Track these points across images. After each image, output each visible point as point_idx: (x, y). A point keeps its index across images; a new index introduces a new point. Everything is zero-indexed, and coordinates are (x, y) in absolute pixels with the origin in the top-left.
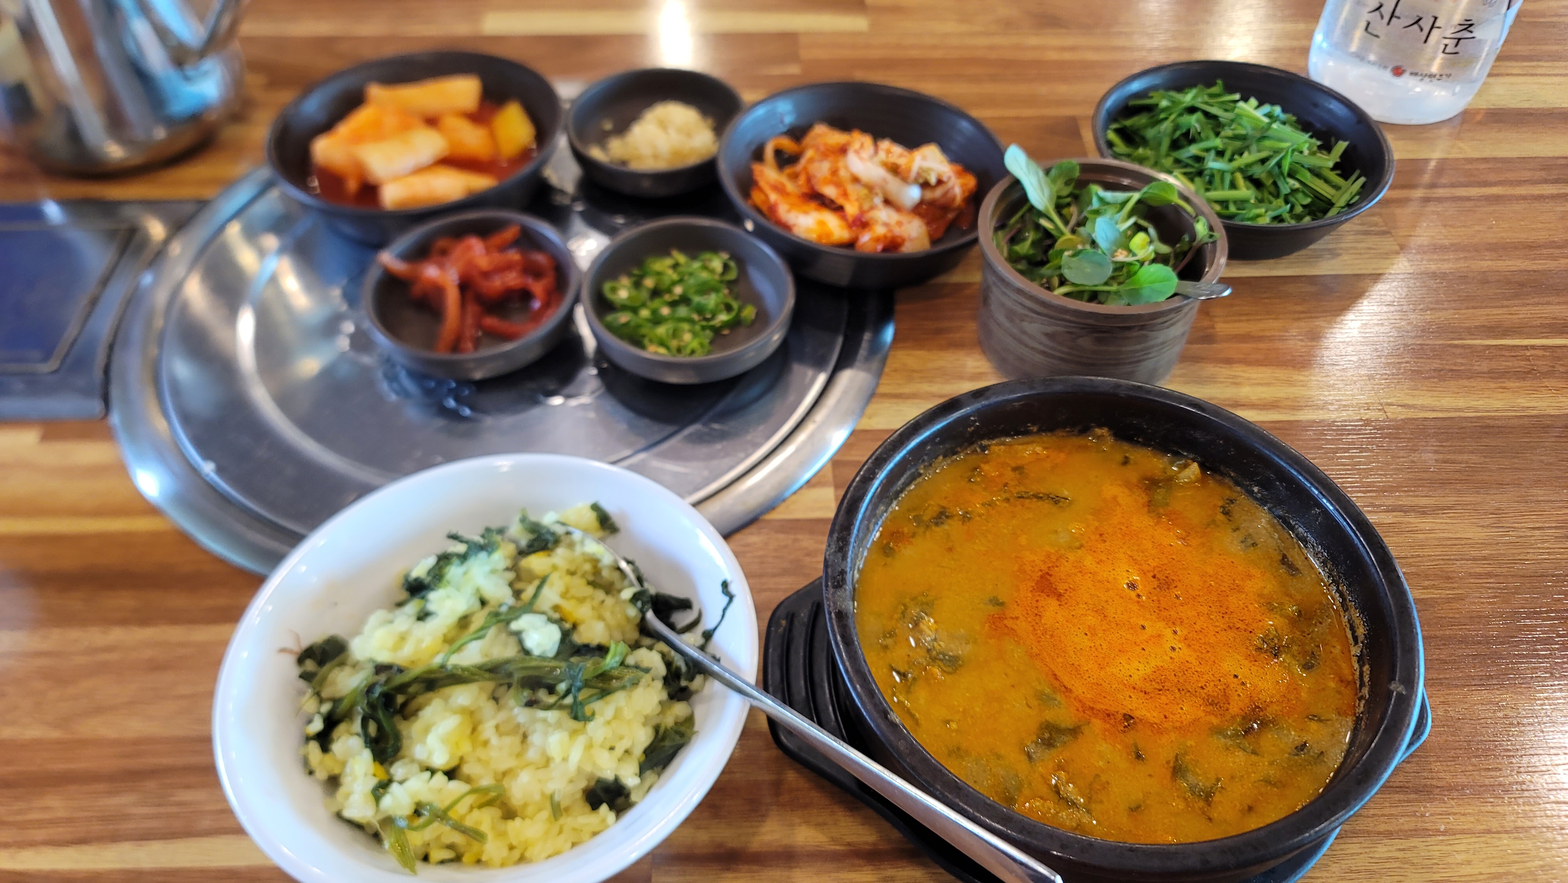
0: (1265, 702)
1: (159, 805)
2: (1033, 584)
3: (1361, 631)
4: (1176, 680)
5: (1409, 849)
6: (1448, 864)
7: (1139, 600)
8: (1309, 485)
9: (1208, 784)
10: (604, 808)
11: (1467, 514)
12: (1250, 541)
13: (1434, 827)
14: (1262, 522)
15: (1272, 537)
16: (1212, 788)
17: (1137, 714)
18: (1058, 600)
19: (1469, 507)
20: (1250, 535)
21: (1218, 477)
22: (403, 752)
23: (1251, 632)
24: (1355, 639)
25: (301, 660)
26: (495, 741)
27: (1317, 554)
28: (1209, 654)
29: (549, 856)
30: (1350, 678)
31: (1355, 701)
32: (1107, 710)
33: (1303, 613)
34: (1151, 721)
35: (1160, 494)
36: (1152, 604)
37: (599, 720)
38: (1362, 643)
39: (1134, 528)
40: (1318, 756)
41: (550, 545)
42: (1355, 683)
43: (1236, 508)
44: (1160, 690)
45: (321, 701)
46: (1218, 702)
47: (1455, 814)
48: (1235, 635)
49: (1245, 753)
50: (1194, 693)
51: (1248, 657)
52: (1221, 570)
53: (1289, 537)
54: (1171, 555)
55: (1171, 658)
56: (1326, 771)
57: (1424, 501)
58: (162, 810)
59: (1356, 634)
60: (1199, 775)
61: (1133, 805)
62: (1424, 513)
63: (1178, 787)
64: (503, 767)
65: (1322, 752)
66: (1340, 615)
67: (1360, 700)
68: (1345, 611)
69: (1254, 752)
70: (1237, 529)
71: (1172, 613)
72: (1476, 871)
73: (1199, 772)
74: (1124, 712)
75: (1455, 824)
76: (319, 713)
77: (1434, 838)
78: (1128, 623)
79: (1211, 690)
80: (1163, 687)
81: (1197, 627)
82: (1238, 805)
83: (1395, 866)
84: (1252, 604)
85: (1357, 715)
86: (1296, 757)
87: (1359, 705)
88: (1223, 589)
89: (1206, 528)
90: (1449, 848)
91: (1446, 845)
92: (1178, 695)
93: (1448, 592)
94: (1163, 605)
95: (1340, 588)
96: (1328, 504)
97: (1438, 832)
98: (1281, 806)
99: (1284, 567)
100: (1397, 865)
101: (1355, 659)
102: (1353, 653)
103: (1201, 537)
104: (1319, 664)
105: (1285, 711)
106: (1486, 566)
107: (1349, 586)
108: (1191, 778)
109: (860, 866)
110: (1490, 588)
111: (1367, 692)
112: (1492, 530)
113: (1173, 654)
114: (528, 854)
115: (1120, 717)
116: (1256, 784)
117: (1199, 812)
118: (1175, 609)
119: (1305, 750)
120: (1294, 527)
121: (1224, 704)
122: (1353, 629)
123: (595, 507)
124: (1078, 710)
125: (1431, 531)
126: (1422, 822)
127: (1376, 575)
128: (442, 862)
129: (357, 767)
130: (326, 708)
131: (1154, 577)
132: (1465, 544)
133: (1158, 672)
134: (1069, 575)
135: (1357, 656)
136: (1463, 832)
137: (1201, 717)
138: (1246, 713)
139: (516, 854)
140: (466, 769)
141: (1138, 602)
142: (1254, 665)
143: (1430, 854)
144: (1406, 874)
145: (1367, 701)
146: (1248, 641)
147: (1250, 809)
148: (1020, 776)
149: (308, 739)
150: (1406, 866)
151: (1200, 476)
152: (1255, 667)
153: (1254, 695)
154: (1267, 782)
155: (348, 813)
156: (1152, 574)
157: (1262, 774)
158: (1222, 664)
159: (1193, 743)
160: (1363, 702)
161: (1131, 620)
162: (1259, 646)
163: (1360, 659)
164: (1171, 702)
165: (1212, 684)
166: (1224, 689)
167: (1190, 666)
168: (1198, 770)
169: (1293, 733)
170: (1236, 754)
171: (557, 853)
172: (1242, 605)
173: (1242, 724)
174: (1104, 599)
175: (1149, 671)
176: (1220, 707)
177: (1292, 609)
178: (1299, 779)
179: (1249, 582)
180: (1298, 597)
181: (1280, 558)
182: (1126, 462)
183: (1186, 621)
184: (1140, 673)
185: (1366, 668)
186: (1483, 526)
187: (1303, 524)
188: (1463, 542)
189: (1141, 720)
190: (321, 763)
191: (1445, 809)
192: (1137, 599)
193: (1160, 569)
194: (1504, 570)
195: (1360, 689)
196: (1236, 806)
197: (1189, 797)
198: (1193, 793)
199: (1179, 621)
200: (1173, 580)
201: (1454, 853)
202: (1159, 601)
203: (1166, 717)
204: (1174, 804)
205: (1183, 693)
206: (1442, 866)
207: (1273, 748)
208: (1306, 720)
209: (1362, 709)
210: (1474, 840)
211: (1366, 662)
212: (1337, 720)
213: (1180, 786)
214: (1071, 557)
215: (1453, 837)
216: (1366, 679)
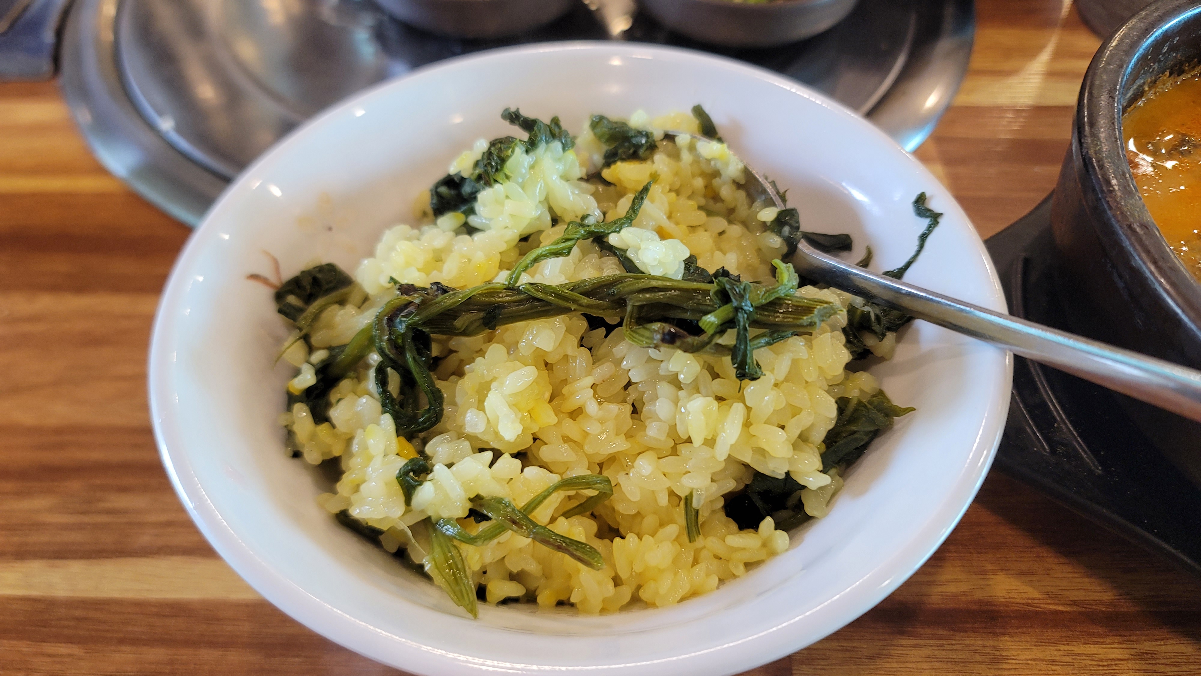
1: (84, 513)
10: (768, 523)
22: (446, 422)
25: (280, 296)
26: (592, 408)
29: (682, 600)
37: (768, 379)
41: (641, 152)
45: (311, 349)
58: (87, 519)
64: (605, 451)
76: (308, 362)
109: (1100, 636)
114: (644, 594)
123: (699, 111)
128: (506, 602)
129: (371, 442)
130: (319, 356)
139: (626, 592)
140: (545, 453)
149: (291, 399)
155: (356, 513)
171: (694, 594)
190: (313, 437)
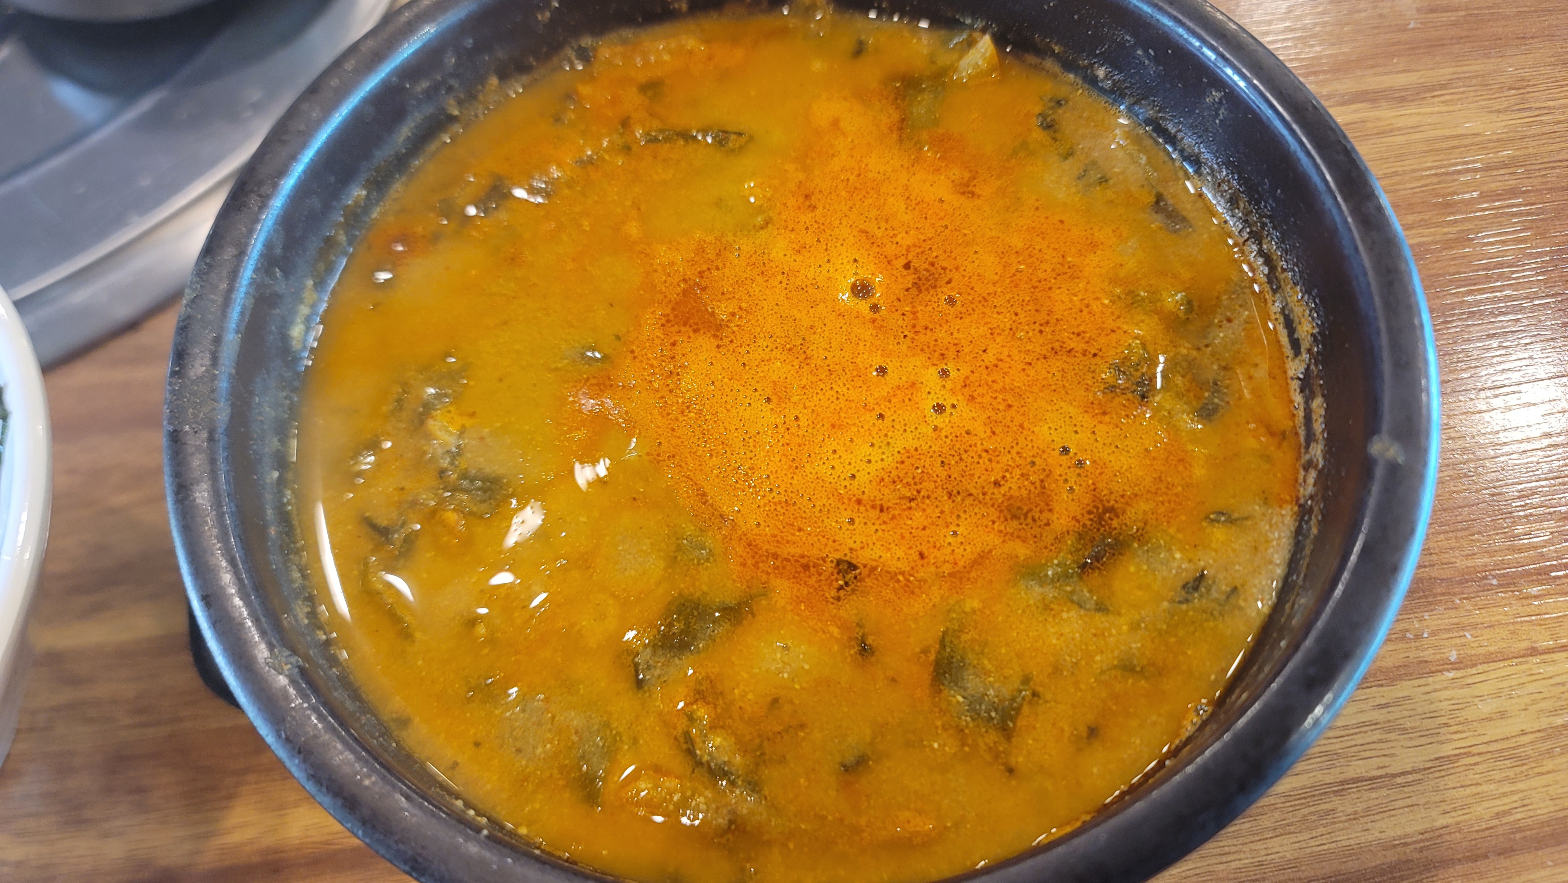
0: (1123, 496)
2: (668, 311)
3: (1306, 329)
4: (944, 475)
5: (1397, 703)
6: (1466, 722)
7: (877, 316)
8: (1197, 44)
9: (1006, 692)
11: (1472, 94)
12: (1094, 175)
13: (1438, 656)
14: (1115, 136)
15: (1136, 163)
16: (1013, 699)
17: (863, 557)
18: (715, 336)
19: (1474, 81)
20: (1094, 163)
21: (1032, 59)
23: (1095, 355)
24: (1295, 344)
27: (1219, 185)
28: (1012, 412)
30: (1287, 424)
31: (1298, 473)
32: (803, 556)
33: (1196, 304)
34: (893, 569)
35: (922, 104)
36: (901, 322)
38: (1309, 351)
39: (871, 175)
40: (1228, 597)
42: (1297, 434)
43: (1068, 115)
44: (911, 500)
46: (1030, 510)
47: (1474, 626)
48: (1066, 366)
49: (1082, 612)
50: (981, 497)
51: (1088, 407)
52: (1039, 239)
53: (1167, 159)
54: (941, 219)
55: (936, 429)
56: (1242, 628)
57: (1401, 80)
59: (1296, 336)
60: (988, 673)
61: (850, 759)
62: (1403, 100)
63: (944, 706)
65: (1235, 589)
66: (1266, 300)
67: (1306, 469)
68: (1275, 292)
69: (1101, 608)
70: (1069, 154)
71: (941, 334)
72: (1515, 729)
73: (989, 667)
74: (838, 555)
75: (1476, 645)
77: (1439, 677)
78: (851, 367)
79: (1014, 487)
80: (919, 492)
81: (990, 358)
82: (1066, 728)
83: (1374, 738)
84: (1097, 299)
85: (1302, 501)
86: (1184, 607)
87: (1305, 481)
88: (1042, 275)
89: (1008, 160)
90: (1465, 691)
91: (1462, 687)
92: (947, 506)
93: (1446, 230)
94: (922, 322)
95: (1265, 246)
96: (1236, 78)
97: (1448, 665)
98: (1154, 718)
99: (1159, 217)
100: (1377, 736)
101: (1295, 385)
102: (1291, 373)
103: (999, 177)
104: (1228, 403)
105: (1162, 509)
106: (1506, 177)
107: (1282, 240)
108: (972, 683)
110: (1514, 215)
111: (1319, 452)
112: (1514, 116)
113: (939, 421)
115: (829, 567)
116: (1103, 677)
117: (988, 757)
118: (946, 327)
119: (1203, 590)
120: (1175, 136)
121: (1041, 512)
122: (1290, 325)
124: (744, 565)
125: (1416, 128)
126: (1417, 648)
127: (1335, 211)
131: (907, 266)
132: (1471, 145)
133: (908, 462)
134: (739, 283)
135: (1299, 378)
136: (1489, 659)
137: (995, 547)
138: (1084, 525)
141: (874, 321)
142: (1101, 422)
143: (1433, 707)
144: (1392, 751)
145: (1320, 472)
146: (1090, 375)
147: (1093, 732)
148: (615, 725)
150: (1392, 736)
151: (996, 60)
152: (1101, 426)
153: (1100, 486)
154: (1128, 668)
156: (903, 261)
157: (1116, 653)
158: (1036, 429)
159: (976, 604)
160: (1313, 475)
161: (858, 361)
162: (1111, 381)
163: (1306, 384)
164: (933, 524)
165: (1017, 472)
166: (1042, 481)
167: (973, 440)
168: (986, 662)
169: (1178, 555)
170: (1065, 615)
172: (1077, 303)
173: (1078, 550)
174: (806, 323)
175: (889, 462)
176: (1034, 520)
177: (1173, 300)
178: (1189, 652)
179: (1092, 256)
180: (1186, 274)
181: (1152, 199)
182: (859, 50)
183: (967, 350)
184: (872, 467)
185: (1318, 404)
186: (1498, 111)
187: (1191, 127)
188: (1467, 142)
189: (874, 569)
191: (1455, 620)
192: (872, 315)
193: (918, 250)
194: (1536, 181)
195: (1307, 447)
196: (1062, 730)
197: (967, 726)
198: (976, 715)
199: (953, 349)
200: (944, 269)
201: (1476, 700)
202: (914, 313)
203: (922, 556)
204: (936, 745)
205: (959, 499)
206: (1454, 729)
207: (1140, 593)
208: (1205, 524)
209: (1310, 489)
210: (1509, 671)
211: (1318, 390)
212: (1264, 515)
213: (949, 703)
214: (746, 245)
215: (1474, 671)
216: (1318, 426)
